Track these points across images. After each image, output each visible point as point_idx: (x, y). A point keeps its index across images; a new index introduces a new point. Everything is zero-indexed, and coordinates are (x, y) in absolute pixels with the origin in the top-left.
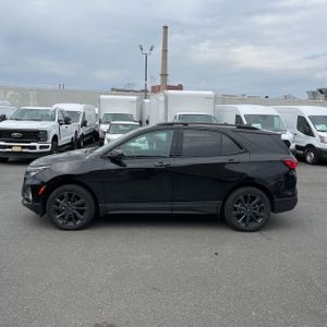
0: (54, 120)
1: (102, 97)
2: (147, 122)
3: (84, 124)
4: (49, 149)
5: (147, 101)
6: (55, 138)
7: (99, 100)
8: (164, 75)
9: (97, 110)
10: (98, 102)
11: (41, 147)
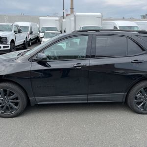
0: (12, 31)
1: (40, 18)
2: (65, 32)
3: (31, 33)
4: (9, 48)
5: (64, 20)
6: (13, 41)
7: (39, 20)
8: (72, 9)
9: (38, 25)
10: (38, 21)
11: (4, 47)
